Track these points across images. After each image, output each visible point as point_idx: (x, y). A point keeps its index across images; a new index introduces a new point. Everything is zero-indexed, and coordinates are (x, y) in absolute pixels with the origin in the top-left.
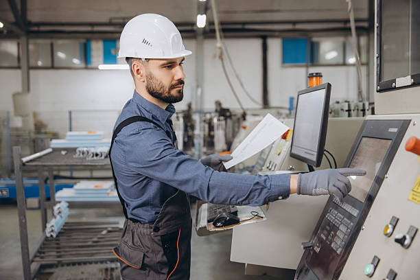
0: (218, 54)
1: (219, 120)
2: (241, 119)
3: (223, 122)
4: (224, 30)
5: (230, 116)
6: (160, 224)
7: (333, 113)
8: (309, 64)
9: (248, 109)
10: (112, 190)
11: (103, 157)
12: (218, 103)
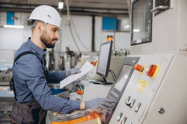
0: (68, 23)
1: (67, 57)
2: (79, 57)
3: (70, 58)
4: (71, 11)
5: (74, 55)
6: (32, 104)
7: (119, 55)
8: (116, 30)
9: (83, 52)
10: (8, 91)
11: (4, 73)
12: (68, 48)
